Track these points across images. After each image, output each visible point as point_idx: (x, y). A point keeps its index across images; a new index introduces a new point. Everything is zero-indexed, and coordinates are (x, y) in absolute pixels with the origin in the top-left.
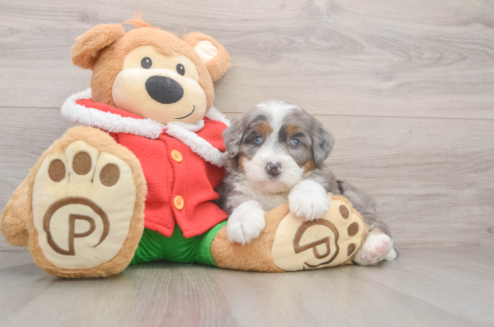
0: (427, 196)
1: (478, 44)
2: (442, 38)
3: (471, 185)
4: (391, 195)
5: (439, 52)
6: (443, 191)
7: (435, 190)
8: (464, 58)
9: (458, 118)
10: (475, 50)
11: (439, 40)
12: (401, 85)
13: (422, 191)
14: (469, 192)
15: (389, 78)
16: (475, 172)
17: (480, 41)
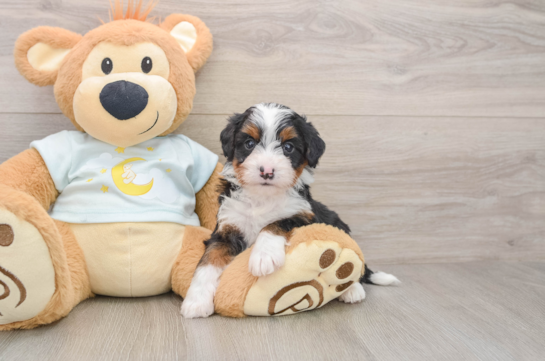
0: (442, 206)
1: (509, 28)
2: (466, 22)
3: (492, 193)
4: (401, 205)
5: (461, 39)
6: (461, 199)
7: (451, 199)
8: (491, 46)
9: (481, 117)
10: (504, 35)
11: (463, 25)
12: (415, 79)
13: (436, 201)
14: (490, 201)
15: (403, 72)
16: (498, 178)
17: (511, 25)
